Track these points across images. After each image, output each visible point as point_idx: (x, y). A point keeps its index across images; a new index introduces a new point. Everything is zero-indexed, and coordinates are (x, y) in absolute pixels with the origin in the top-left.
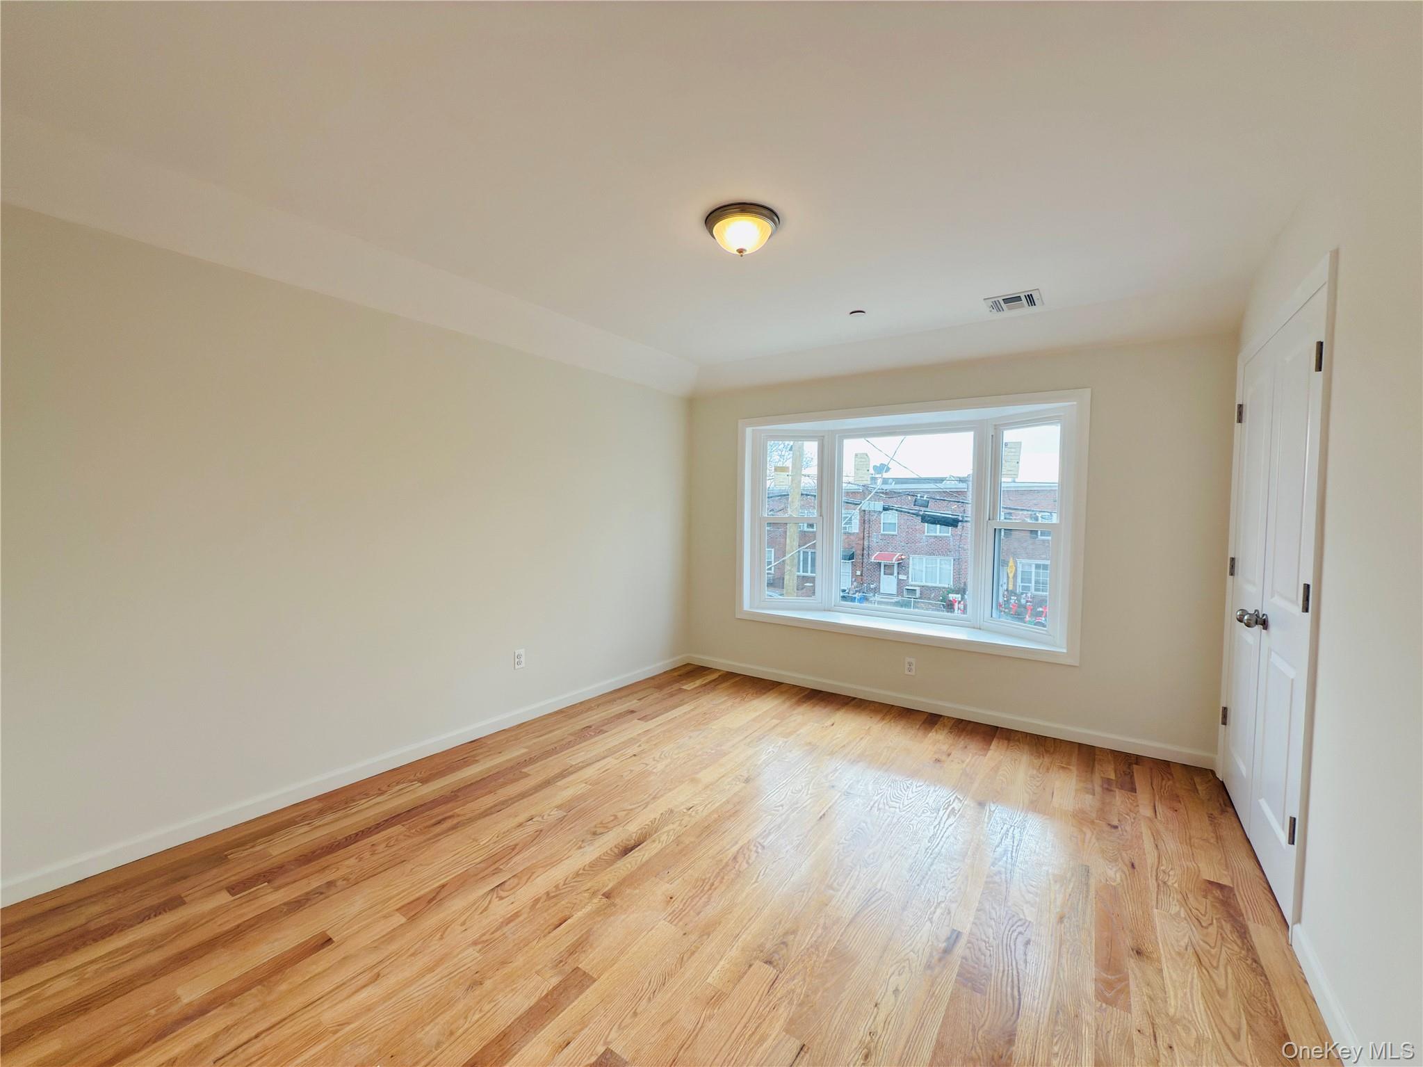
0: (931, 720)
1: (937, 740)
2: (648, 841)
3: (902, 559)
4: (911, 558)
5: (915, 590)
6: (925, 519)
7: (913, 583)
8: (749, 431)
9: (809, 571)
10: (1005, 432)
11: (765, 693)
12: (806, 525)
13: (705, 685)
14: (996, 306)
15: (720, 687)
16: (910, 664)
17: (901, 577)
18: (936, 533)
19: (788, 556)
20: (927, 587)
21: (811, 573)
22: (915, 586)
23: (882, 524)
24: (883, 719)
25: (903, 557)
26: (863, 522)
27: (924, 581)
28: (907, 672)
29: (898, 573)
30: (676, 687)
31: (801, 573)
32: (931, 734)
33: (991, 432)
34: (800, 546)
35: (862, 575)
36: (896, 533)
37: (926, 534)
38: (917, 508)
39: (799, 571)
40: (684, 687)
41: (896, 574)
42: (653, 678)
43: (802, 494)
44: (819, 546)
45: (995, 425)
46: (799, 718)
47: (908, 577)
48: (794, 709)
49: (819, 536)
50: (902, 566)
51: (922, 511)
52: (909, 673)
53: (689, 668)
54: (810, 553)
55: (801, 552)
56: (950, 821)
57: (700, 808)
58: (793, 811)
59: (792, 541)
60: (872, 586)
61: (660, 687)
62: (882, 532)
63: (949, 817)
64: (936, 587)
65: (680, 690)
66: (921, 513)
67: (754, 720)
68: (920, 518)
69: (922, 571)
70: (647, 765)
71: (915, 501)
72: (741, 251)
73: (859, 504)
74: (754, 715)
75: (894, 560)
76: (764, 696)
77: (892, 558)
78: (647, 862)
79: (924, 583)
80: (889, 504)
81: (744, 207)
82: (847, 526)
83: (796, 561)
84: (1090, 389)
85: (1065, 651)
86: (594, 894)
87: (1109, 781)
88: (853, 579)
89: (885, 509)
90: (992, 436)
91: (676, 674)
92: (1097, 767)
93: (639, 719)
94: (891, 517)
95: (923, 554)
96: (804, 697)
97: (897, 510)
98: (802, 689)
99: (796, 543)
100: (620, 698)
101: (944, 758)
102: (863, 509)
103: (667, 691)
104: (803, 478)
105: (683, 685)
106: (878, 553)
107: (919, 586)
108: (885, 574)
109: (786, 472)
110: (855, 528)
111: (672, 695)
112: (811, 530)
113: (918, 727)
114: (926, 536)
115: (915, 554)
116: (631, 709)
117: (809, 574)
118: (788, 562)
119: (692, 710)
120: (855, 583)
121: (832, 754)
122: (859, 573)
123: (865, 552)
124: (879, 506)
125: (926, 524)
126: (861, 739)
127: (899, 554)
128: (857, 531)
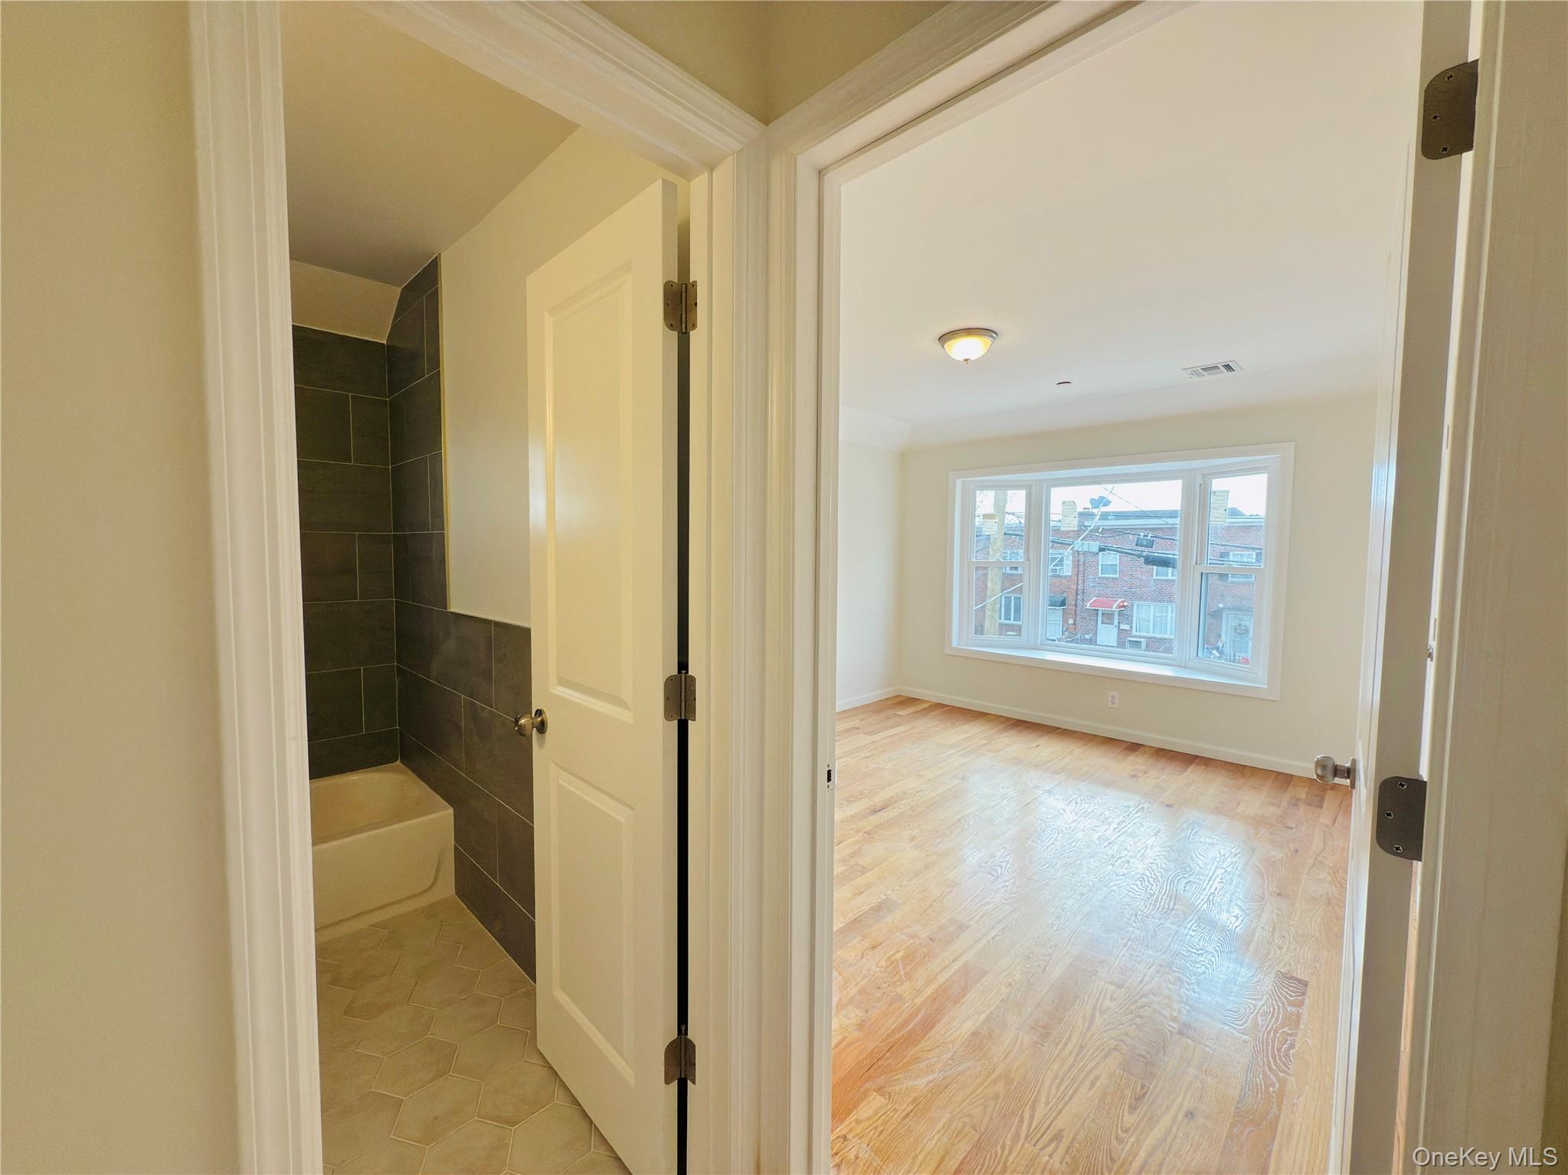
0: (1134, 747)
1: (1136, 762)
2: (890, 808)
3: (1124, 606)
4: (1135, 606)
5: (1140, 642)
6: (1150, 561)
7: (1138, 634)
8: (959, 481)
9: (1012, 618)
10: (1214, 481)
11: (972, 721)
12: (1008, 568)
13: (918, 712)
14: (1195, 372)
15: (932, 714)
16: (1113, 697)
17: (1123, 627)
18: (1167, 576)
19: (989, 601)
20: (1155, 638)
21: (1015, 620)
22: (1140, 637)
23: (1100, 566)
24: (1085, 745)
25: (1125, 604)
26: (1077, 564)
27: (1151, 631)
28: (1110, 705)
29: (1119, 623)
30: (891, 712)
31: (1003, 621)
32: (1130, 758)
33: (1199, 480)
34: (1002, 590)
35: (1074, 624)
36: (1117, 576)
37: (1154, 577)
38: (1140, 548)
39: (1000, 619)
40: (899, 713)
41: (1116, 623)
42: (869, 705)
43: (1005, 534)
44: (1025, 590)
45: (1204, 474)
46: (1007, 741)
47: (1131, 627)
48: (1002, 734)
49: (1026, 579)
50: (1125, 614)
51: (1146, 551)
52: (1112, 706)
53: (898, 700)
54: (1013, 598)
55: (1003, 598)
56: (1138, 815)
57: (928, 792)
58: (1004, 799)
59: (994, 583)
60: (1087, 636)
61: (878, 712)
62: (1100, 575)
63: (1138, 811)
64: (1167, 639)
65: (896, 715)
66: (1144, 554)
67: (965, 739)
68: (1142, 559)
69: (1149, 621)
70: (879, 764)
71: (1138, 541)
72: (966, 360)
73: (1070, 545)
74: (964, 736)
75: (1114, 606)
76: (974, 723)
77: (1113, 605)
78: (891, 819)
79: (1151, 634)
80: (1107, 545)
81: (969, 331)
82: (1057, 568)
83: (998, 606)
84: (1294, 443)
85: (1266, 687)
86: (858, 831)
87: (1298, 800)
88: (1065, 629)
89: (1101, 550)
90: (1200, 484)
91: (891, 702)
92: (1290, 788)
93: (865, 734)
94: (1111, 559)
95: (1150, 600)
96: (1010, 725)
97: (1117, 551)
98: (1008, 719)
99: (998, 587)
100: (845, 718)
101: (1140, 774)
102: (1075, 549)
103: (883, 715)
104: (1007, 516)
105: (898, 711)
106: (1094, 599)
107: (1144, 637)
108: (1102, 623)
109: (994, 519)
110: (1067, 570)
111: (888, 718)
112: (1014, 572)
113: (1118, 751)
114: (1154, 580)
115: (1140, 600)
116: (856, 726)
117: (1012, 622)
118: (989, 607)
119: (908, 730)
120: (1066, 633)
121: (1036, 766)
122: (1071, 621)
123: (1079, 597)
124: (1094, 546)
125: (1155, 567)
126: (1064, 757)
127: (1120, 600)
128: (1070, 574)
